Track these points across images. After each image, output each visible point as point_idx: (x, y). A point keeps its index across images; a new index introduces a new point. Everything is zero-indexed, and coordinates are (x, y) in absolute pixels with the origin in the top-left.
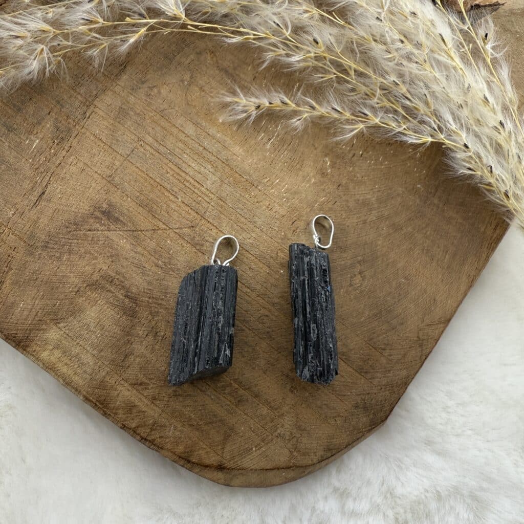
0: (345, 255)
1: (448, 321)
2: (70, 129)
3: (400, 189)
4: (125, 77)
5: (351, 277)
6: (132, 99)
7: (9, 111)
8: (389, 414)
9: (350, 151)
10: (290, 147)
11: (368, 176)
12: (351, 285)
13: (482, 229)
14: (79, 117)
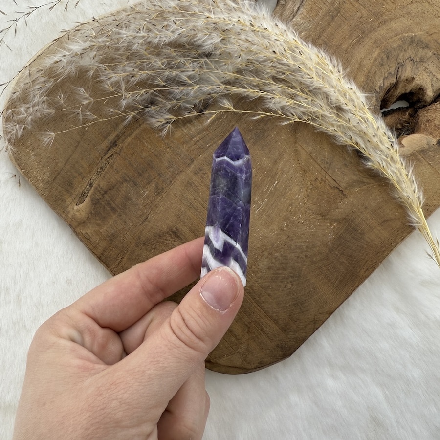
0: (285, 272)
1: (331, 313)
2: (163, 189)
3: (319, 243)
4: (192, 166)
5: (286, 283)
6: (194, 178)
7: (136, 175)
8: (293, 353)
9: (297, 220)
10: (268, 213)
11: (304, 234)
12: (285, 287)
13: (358, 271)
14: (168, 183)
